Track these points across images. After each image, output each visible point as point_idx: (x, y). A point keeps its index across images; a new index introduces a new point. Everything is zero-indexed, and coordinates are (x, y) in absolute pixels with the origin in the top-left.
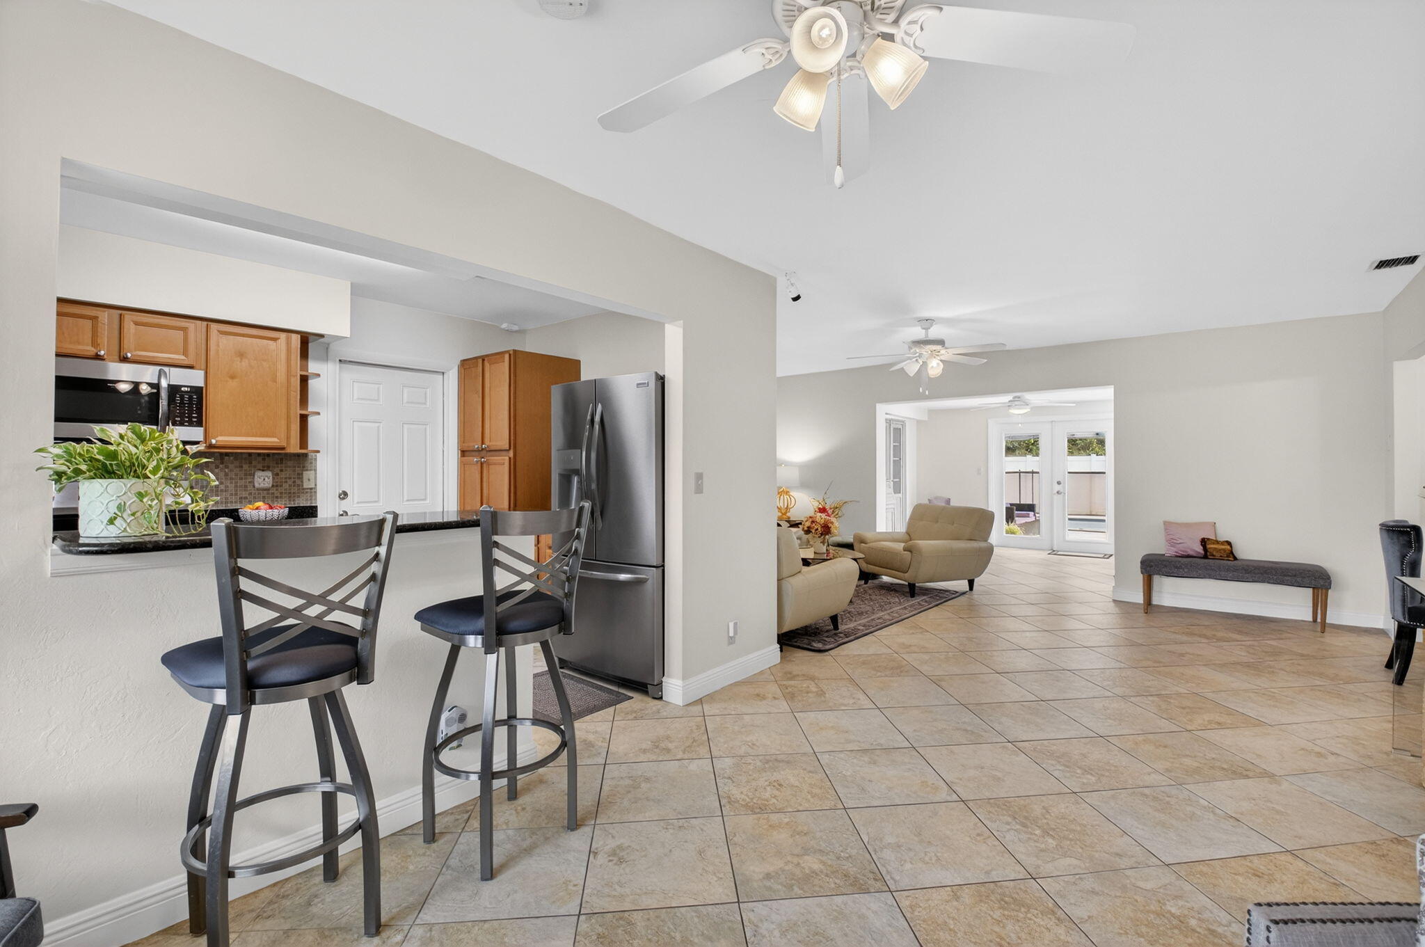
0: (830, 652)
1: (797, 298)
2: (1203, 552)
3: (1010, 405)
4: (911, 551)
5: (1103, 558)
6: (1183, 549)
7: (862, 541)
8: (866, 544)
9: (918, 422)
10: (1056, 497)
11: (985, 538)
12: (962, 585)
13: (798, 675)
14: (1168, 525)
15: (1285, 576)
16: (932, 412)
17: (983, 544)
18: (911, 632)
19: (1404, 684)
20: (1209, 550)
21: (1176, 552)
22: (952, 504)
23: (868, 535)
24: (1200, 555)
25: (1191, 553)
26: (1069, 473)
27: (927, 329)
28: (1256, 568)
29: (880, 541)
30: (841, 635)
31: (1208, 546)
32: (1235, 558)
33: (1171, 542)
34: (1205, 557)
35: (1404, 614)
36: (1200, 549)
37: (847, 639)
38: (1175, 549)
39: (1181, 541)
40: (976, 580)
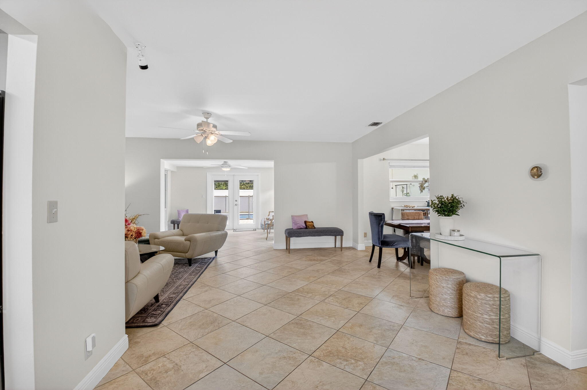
0: (163, 322)
1: (145, 68)
2: (305, 226)
3: (223, 166)
4: (190, 241)
5: (254, 230)
6: (299, 226)
7: (156, 237)
8: (158, 239)
9: (172, 172)
10: (236, 207)
11: (223, 229)
12: (212, 254)
13: (150, 356)
14: (293, 217)
15: (331, 232)
16: (179, 168)
17: (223, 232)
18: (204, 290)
19: (381, 267)
20: (308, 225)
21: (297, 227)
22: (190, 212)
23: (158, 233)
24: (304, 228)
25: (302, 227)
26: (240, 196)
27: (207, 118)
28: (324, 231)
29: (166, 237)
30: (164, 306)
31: (307, 224)
32: (315, 228)
33: (294, 223)
34: (306, 228)
35: (379, 243)
36: (304, 225)
37: (169, 308)
38: (297, 226)
39: (298, 223)
40: (219, 250)
